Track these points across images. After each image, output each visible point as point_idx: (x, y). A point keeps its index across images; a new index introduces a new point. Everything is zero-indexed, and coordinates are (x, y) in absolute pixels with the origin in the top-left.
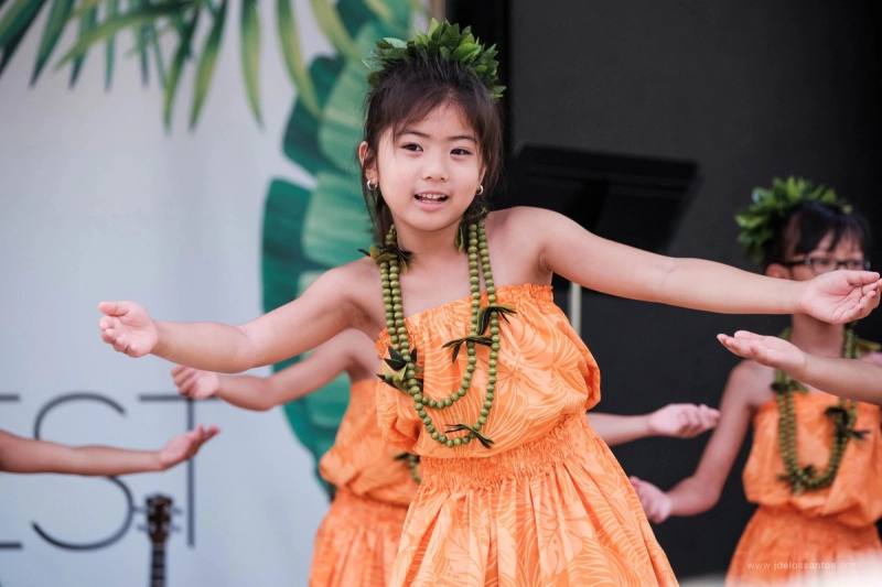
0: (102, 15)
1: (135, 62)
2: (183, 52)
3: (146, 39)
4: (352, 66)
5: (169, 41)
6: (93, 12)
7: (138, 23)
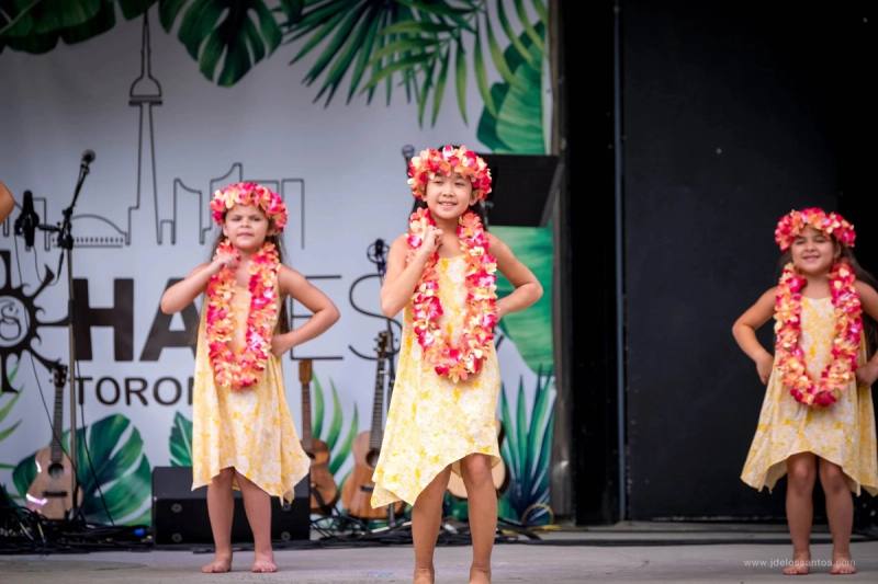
0: (384, 64)
1: (404, 87)
2: (428, 83)
3: (409, 76)
4: (513, 89)
5: (421, 77)
6: (380, 62)
7: (404, 67)
